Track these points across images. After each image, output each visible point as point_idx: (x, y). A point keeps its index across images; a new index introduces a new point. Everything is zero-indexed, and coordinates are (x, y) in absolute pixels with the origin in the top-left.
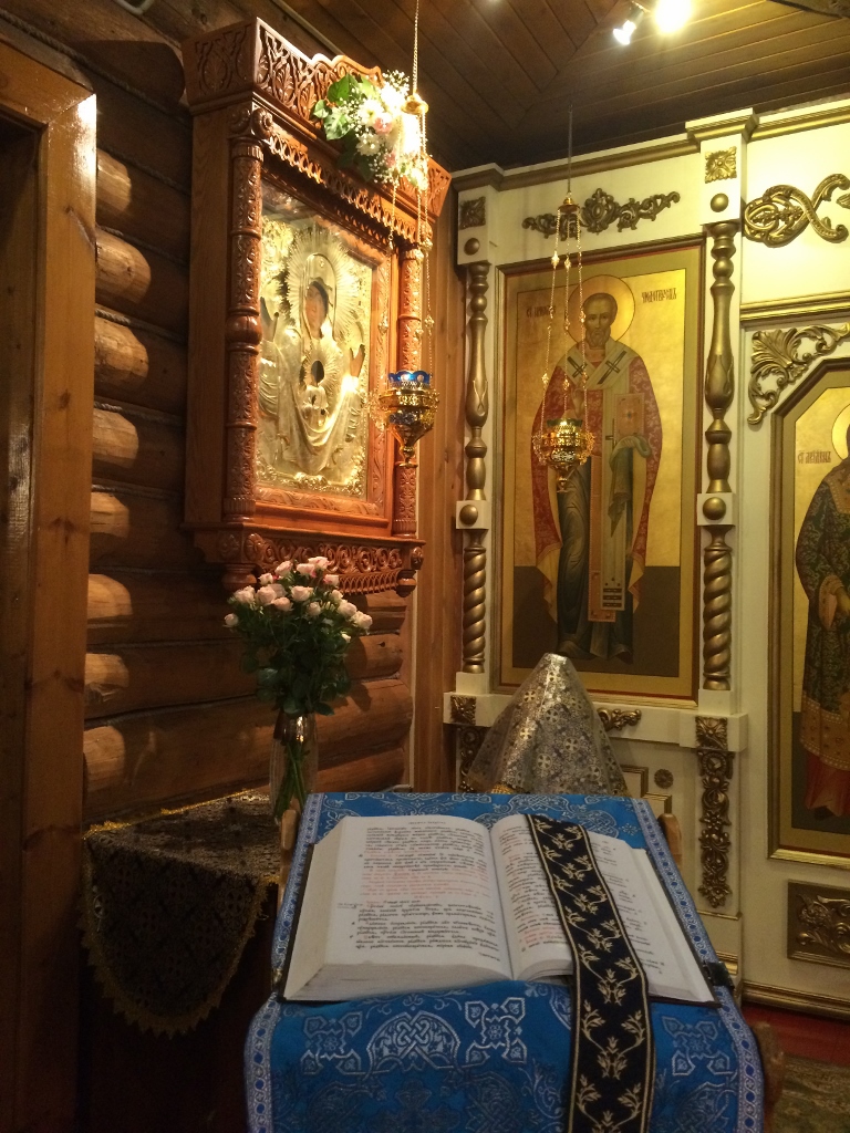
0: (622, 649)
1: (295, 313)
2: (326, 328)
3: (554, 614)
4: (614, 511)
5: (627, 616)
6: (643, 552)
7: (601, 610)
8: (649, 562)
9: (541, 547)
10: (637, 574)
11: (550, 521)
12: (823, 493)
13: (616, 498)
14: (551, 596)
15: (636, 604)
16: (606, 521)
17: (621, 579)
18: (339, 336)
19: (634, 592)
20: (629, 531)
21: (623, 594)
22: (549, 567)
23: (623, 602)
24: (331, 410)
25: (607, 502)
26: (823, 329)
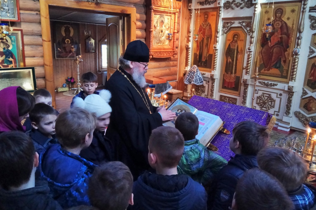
0: (205, 65)
1: (159, 25)
2: (163, 26)
3: (198, 60)
4: (206, 46)
5: (206, 60)
6: (209, 52)
7: (203, 60)
8: (209, 53)
9: (197, 50)
10: (208, 55)
11: (198, 47)
12: (229, 45)
13: (206, 44)
14: (198, 57)
15: (207, 59)
16: (205, 47)
17: (206, 55)
18: (165, 26)
20: (207, 49)
22: (198, 53)
24: (164, 36)
25: (205, 45)
26: (231, 22)
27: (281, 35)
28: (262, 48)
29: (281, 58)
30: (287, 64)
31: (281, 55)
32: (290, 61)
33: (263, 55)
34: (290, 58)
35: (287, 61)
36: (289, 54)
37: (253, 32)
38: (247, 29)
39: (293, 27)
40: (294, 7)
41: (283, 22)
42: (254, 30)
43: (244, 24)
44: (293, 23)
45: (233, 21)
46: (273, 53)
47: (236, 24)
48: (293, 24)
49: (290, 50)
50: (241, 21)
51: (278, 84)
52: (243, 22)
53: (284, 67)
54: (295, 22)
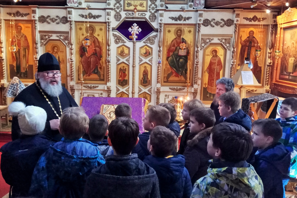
3: (16, 71)
4: (24, 57)
5: (26, 71)
6: (28, 63)
9: (13, 61)
10: (27, 66)
11: (14, 58)
14: (15, 68)
15: (27, 70)
16: (23, 58)
17: (25, 66)
19: (27, 68)
20: (26, 60)
21: (25, 68)
22: (15, 64)
23: (26, 69)
26: (49, 35)
27: (95, 47)
28: (81, 58)
29: (97, 66)
30: (103, 70)
31: (97, 63)
32: (104, 67)
33: (83, 63)
34: (104, 65)
35: (102, 68)
36: (103, 62)
37: (71, 45)
38: (65, 42)
39: (103, 41)
40: (101, 27)
41: (95, 38)
42: (72, 43)
43: (62, 37)
44: (102, 38)
45: (50, 35)
46: (91, 62)
47: (54, 37)
48: (102, 40)
49: (103, 59)
50: (58, 35)
51: (99, 85)
52: (61, 36)
53: (101, 72)
54: (104, 38)
